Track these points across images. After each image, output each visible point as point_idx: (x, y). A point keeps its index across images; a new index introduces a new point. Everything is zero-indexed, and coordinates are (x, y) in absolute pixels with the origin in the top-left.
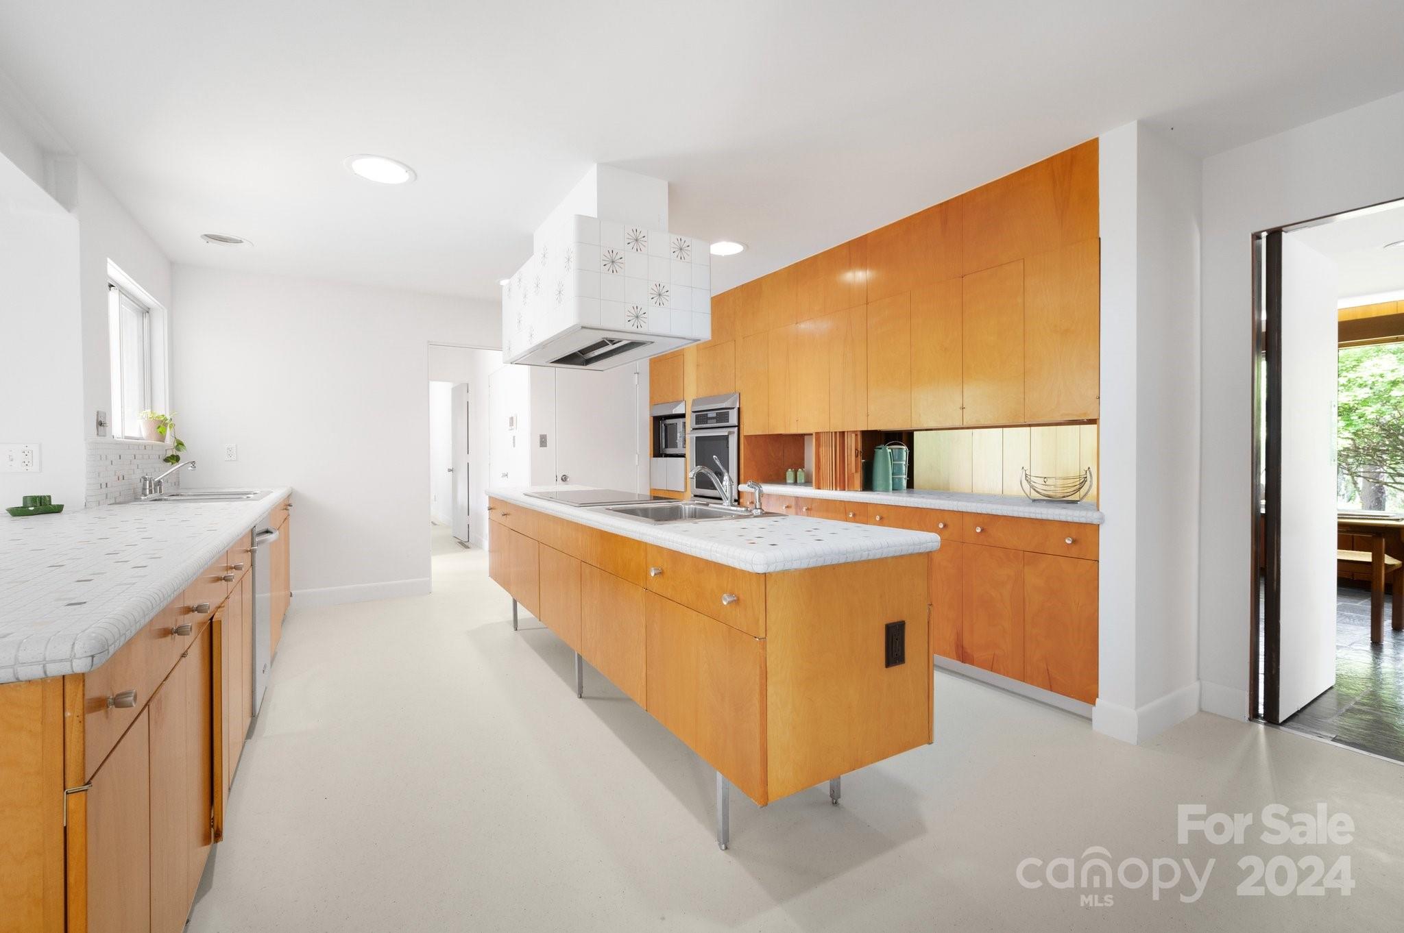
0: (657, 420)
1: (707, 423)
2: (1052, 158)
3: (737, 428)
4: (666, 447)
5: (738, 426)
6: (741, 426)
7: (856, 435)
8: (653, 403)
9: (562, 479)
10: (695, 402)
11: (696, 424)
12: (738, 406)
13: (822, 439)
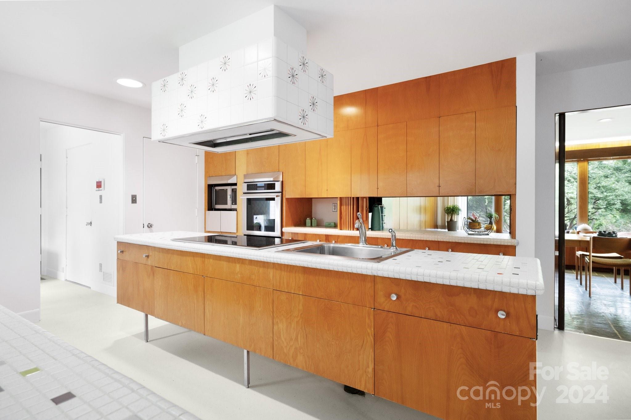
0: (210, 187)
1: (257, 190)
2: (491, 63)
3: (281, 193)
4: (216, 204)
5: (282, 192)
6: (284, 192)
7: (366, 199)
8: (208, 175)
9: (148, 226)
10: (245, 176)
11: (247, 190)
12: (281, 180)
13: (344, 201)
